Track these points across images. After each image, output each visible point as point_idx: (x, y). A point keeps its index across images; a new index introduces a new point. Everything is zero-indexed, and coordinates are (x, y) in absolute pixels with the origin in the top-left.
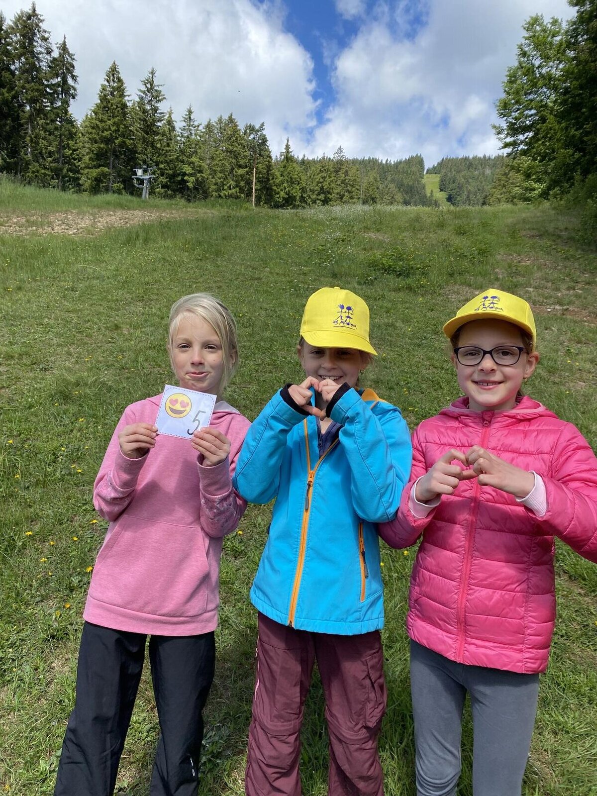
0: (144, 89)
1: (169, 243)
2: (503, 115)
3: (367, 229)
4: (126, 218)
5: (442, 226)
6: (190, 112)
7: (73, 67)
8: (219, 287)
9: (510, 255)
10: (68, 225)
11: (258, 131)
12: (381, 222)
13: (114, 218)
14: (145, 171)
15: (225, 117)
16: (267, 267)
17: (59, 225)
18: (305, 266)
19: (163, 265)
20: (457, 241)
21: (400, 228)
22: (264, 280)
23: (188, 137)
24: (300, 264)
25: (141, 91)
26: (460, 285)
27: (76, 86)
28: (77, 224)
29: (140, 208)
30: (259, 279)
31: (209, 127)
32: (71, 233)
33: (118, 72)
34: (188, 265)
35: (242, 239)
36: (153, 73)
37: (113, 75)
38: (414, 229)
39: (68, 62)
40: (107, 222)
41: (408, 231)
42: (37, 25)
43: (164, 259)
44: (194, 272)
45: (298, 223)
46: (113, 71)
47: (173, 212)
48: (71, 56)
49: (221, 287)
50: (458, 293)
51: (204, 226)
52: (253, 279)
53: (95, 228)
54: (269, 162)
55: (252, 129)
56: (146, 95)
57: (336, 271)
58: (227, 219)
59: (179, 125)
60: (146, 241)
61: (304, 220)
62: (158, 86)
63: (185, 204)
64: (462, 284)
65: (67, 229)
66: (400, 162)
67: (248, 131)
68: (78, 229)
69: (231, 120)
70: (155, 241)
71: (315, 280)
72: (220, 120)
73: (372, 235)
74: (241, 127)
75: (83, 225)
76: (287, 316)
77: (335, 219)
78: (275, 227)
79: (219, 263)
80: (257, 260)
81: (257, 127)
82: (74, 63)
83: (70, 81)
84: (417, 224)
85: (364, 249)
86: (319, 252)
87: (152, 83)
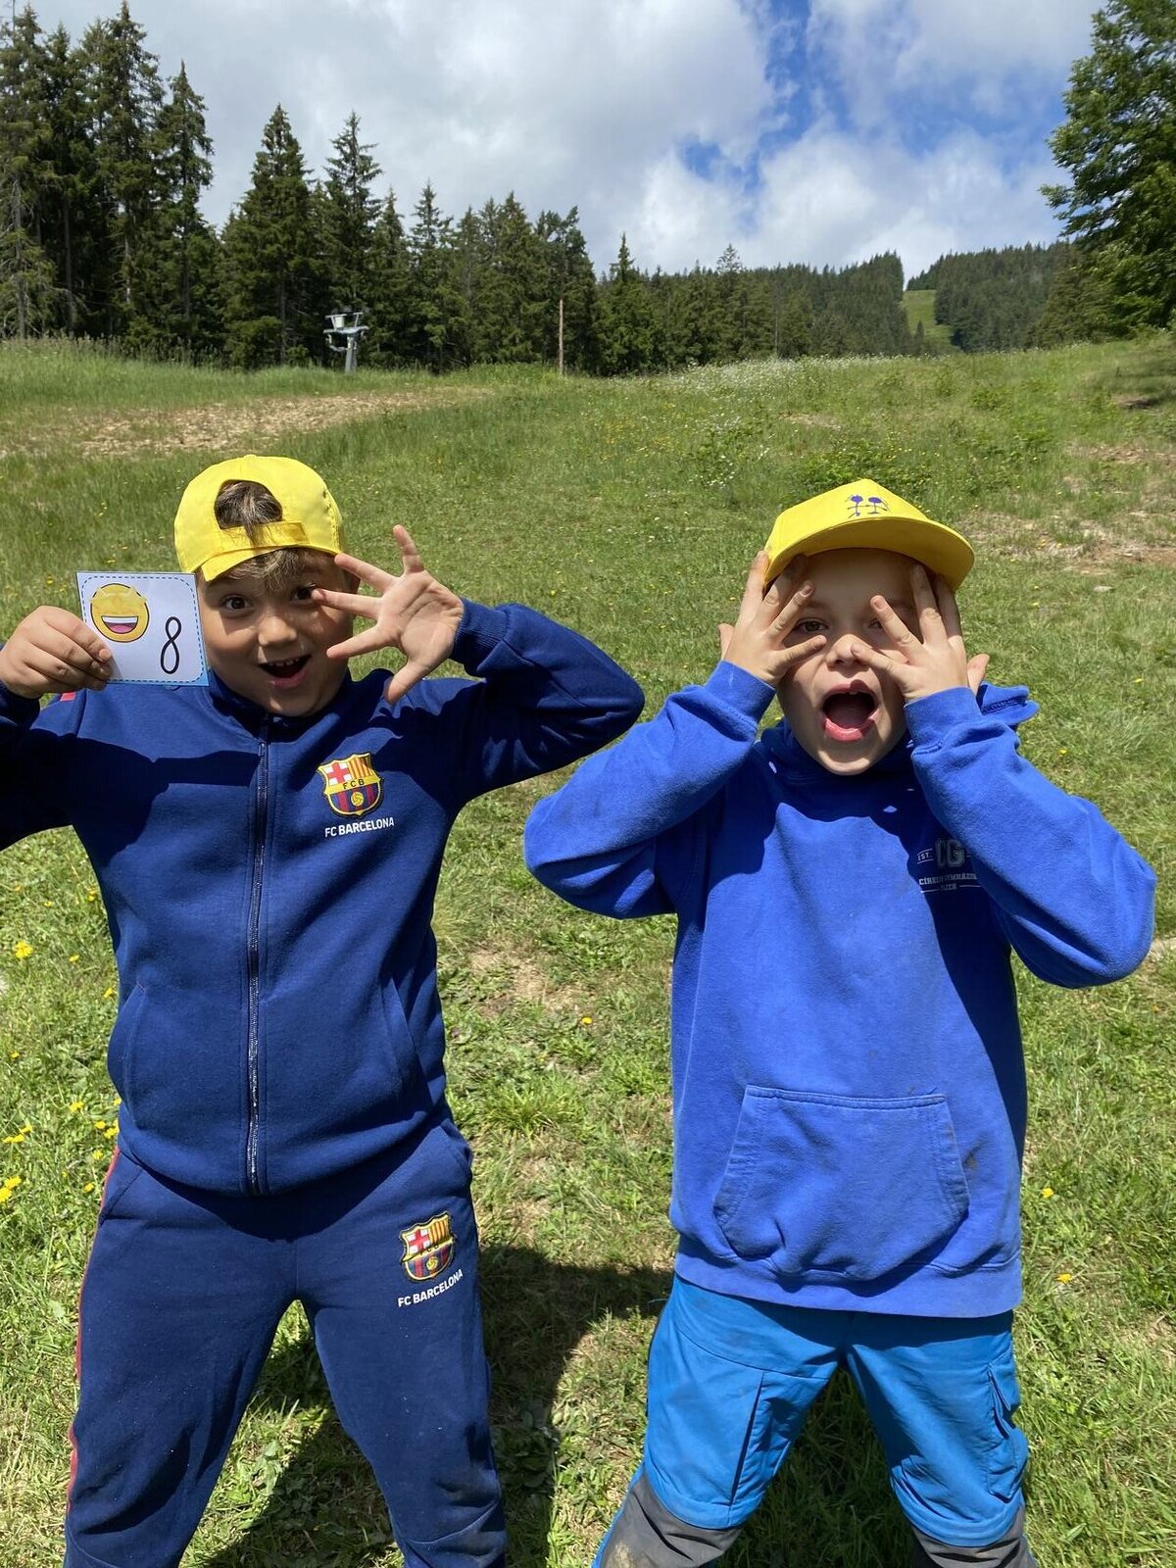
0: (337, 155)
1: (405, 458)
2: (1064, 161)
3: (793, 407)
4: (318, 413)
5: (949, 394)
6: (429, 195)
7: (202, 122)
8: (507, 540)
9: (1093, 445)
10: (209, 431)
11: (565, 224)
12: (821, 392)
13: (295, 413)
14: (349, 320)
15: (500, 202)
16: (598, 495)
17: (194, 433)
18: (673, 488)
19: (395, 501)
20: (978, 421)
21: (860, 402)
22: (593, 520)
23: (427, 246)
24: (665, 485)
25: (334, 162)
26: (992, 512)
27: (210, 159)
28: (227, 428)
29: (342, 390)
30: (583, 518)
31: (469, 222)
32: (216, 447)
33: (288, 126)
34: (444, 500)
35: (545, 441)
36: (353, 123)
37: (278, 132)
38: (890, 403)
39: (192, 114)
40: (283, 423)
41: (878, 407)
42: (134, 45)
43: (397, 489)
44: (458, 512)
45: (654, 404)
46: (278, 127)
47: (409, 395)
48: (197, 99)
49: (510, 538)
50: (990, 529)
51: (472, 418)
52: (571, 518)
53: (261, 435)
54: (590, 285)
55: (553, 221)
56: (344, 168)
57: (737, 494)
58: (513, 405)
59: (409, 223)
60: (361, 454)
61: (666, 397)
62: (366, 147)
63: (429, 378)
64: (996, 509)
65: (209, 440)
66: (854, 269)
67: (546, 227)
68: (229, 439)
69: (511, 205)
70: (377, 455)
71: (695, 516)
72: (490, 208)
73: (805, 419)
74: (532, 218)
75: (238, 431)
76: (645, 591)
77: (728, 391)
78: (610, 416)
79: (503, 491)
80: (578, 481)
81: (563, 217)
82: (204, 113)
83: (198, 151)
84: (896, 393)
85: (791, 448)
86: (701, 459)
87: (352, 143)
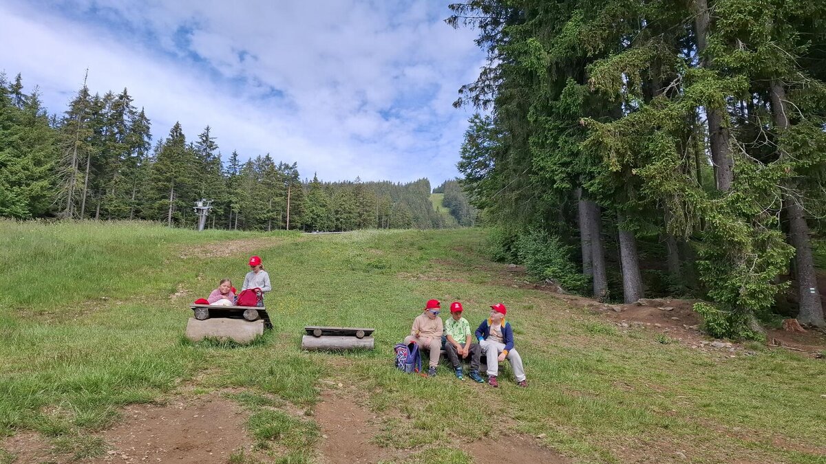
6: (235, 155)
7: (148, 128)
14: (205, 204)
15: (263, 156)
23: (233, 174)
25: (198, 143)
31: (250, 163)
33: (181, 129)
36: (208, 129)
37: (176, 132)
39: (145, 125)
42: (127, 103)
46: (177, 128)
55: (287, 167)
56: (202, 145)
59: (226, 165)
62: (212, 138)
66: (410, 184)
67: (283, 167)
69: (268, 158)
72: (259, 159)
74: (277, 164)
81: (291, 166)
82: (150, 126)
83: (146, 139)
87: (207, 137)
